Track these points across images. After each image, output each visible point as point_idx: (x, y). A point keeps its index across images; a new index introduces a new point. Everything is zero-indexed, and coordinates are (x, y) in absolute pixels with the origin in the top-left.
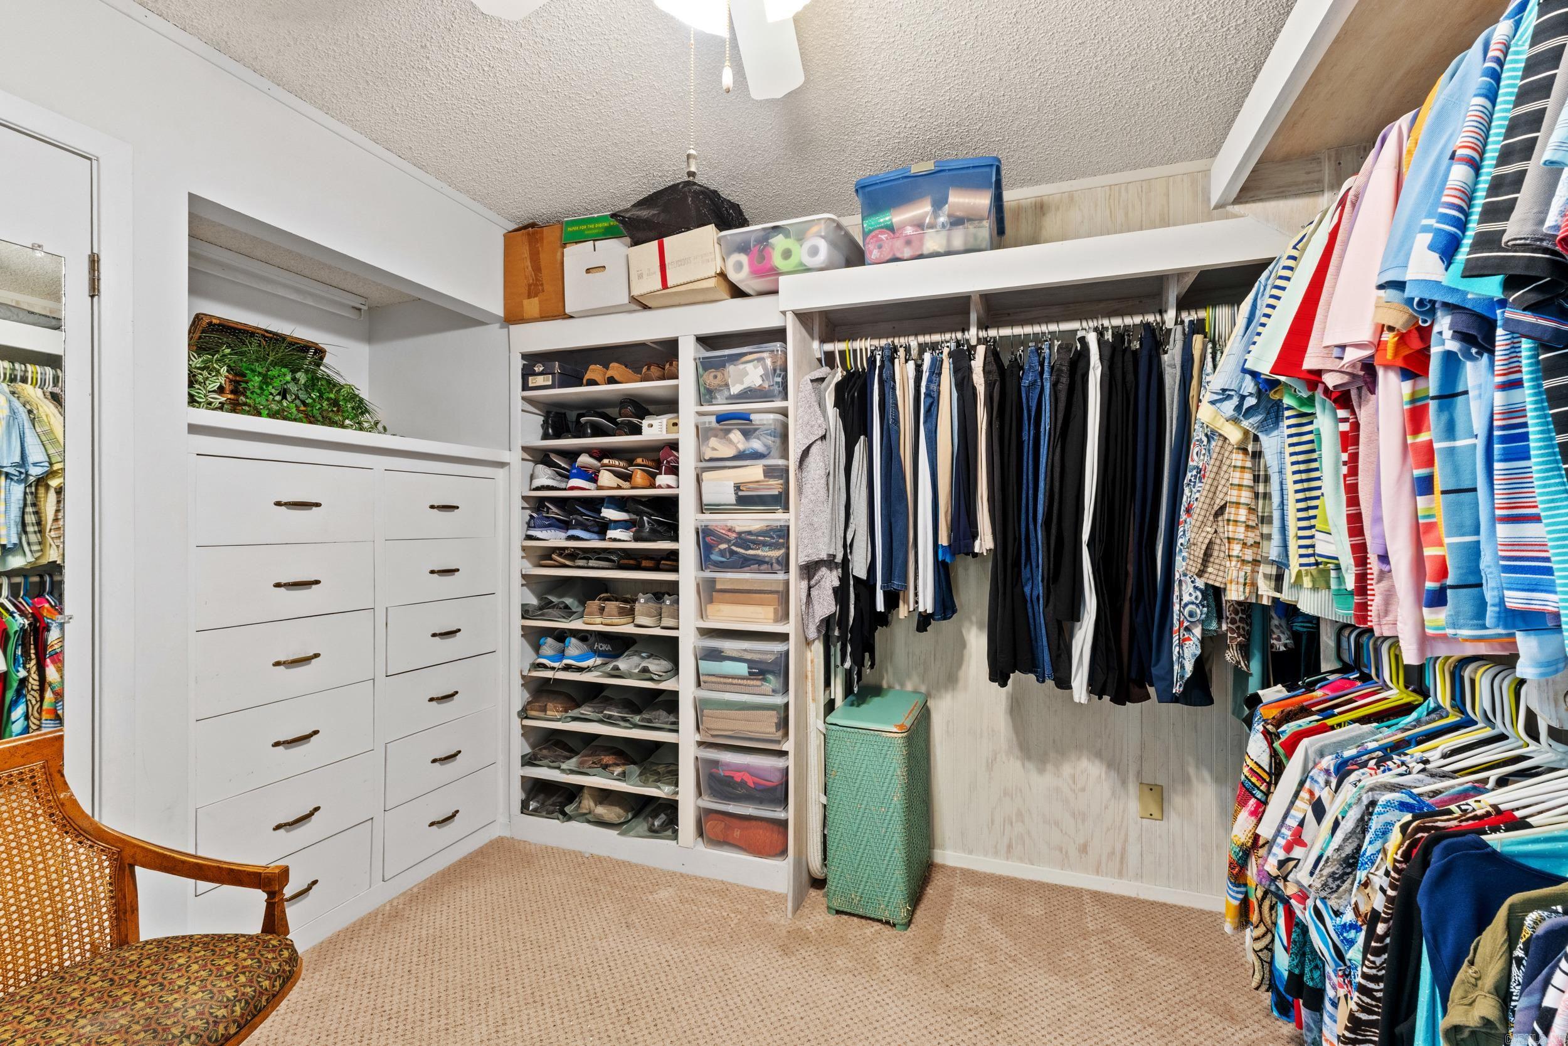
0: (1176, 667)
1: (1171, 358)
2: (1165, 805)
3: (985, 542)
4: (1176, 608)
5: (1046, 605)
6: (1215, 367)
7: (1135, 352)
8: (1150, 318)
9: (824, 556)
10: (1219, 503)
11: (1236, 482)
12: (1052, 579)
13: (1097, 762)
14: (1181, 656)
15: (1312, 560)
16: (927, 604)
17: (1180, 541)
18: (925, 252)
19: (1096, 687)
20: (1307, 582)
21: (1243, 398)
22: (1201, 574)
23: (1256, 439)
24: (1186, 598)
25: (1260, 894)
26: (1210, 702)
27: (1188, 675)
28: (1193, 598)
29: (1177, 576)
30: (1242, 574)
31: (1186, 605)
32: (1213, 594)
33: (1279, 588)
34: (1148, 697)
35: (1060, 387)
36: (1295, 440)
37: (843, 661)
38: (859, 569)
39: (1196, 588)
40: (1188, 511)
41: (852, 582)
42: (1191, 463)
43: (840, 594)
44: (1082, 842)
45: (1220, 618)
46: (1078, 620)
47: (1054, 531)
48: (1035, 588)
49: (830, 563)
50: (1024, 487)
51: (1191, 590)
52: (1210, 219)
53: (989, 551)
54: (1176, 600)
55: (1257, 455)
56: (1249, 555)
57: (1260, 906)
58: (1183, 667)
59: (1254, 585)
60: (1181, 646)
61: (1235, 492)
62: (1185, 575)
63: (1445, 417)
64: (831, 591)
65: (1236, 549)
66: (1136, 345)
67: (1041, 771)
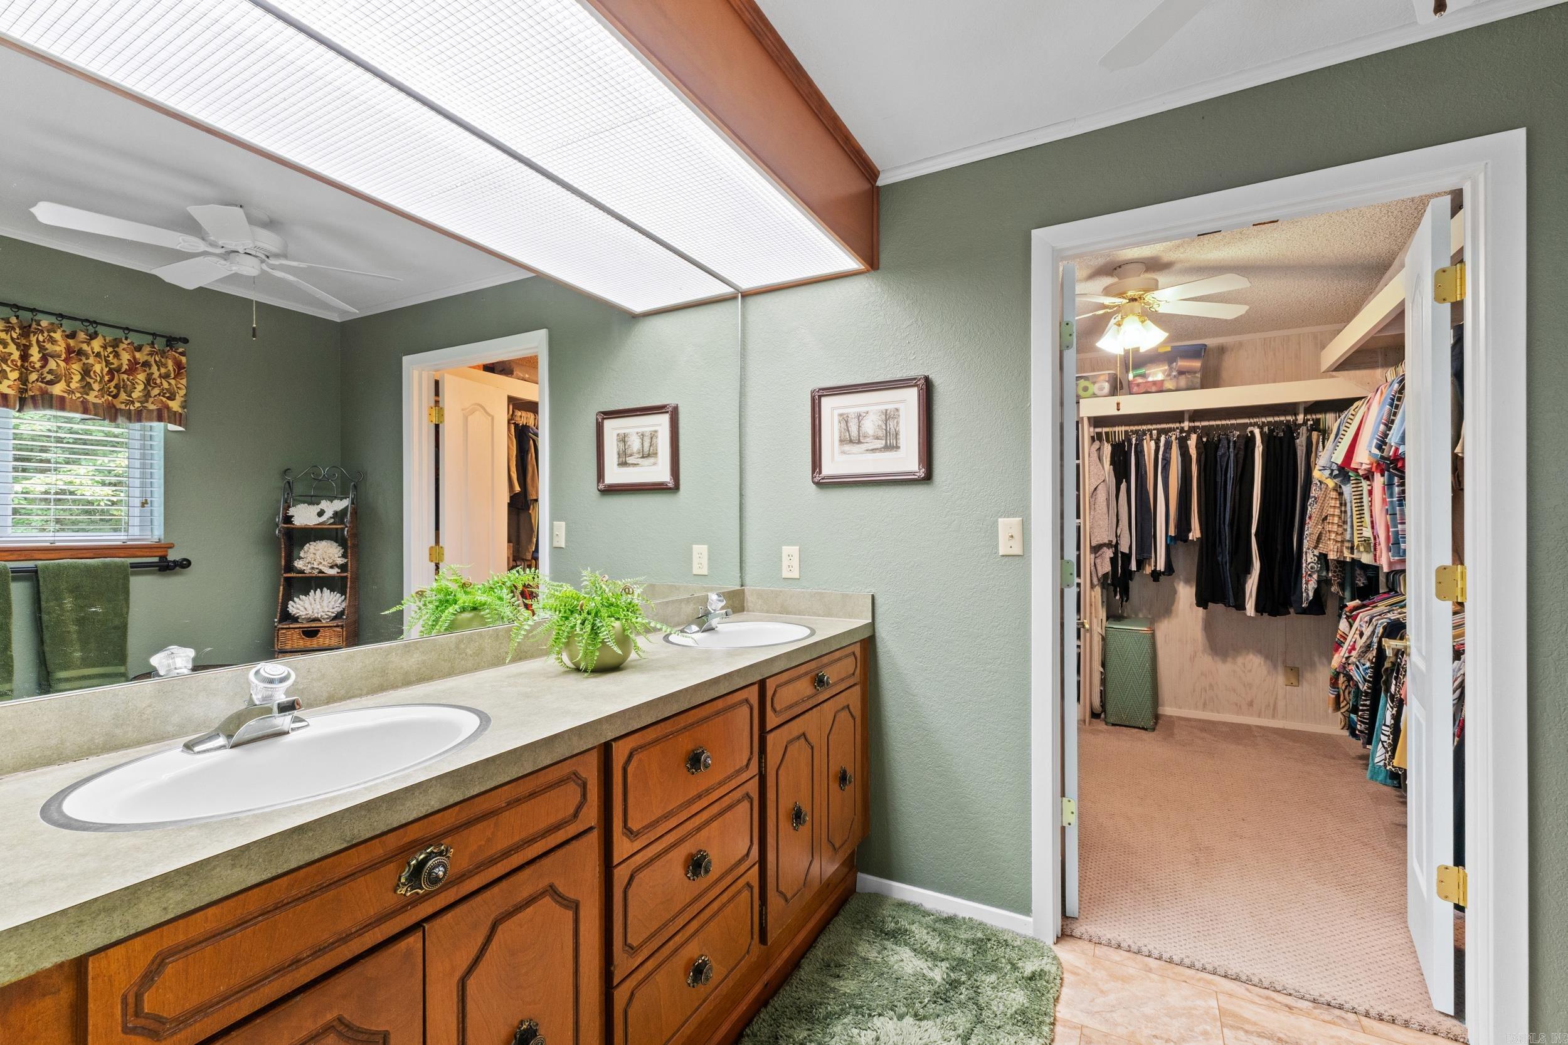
0: (1304, 595)
1: (1301, 442)
2: (1300, 679)
3: (1195, 533)
4: (1304, 565)
5: (1230, 567)
6: (1324, 447)
7: (1281, 438)
8: (1289, 418)
9: (1106, 541)
10: (1324, 514)
11: (1333, 505)
12: (1234, 553)
13: (1259, 656)
14: (1307, 589)
15: (1363, 539)
16: (1161, 566)
17: (1306, 533)
18: (1164, 389)
19: (1259, 609)
20: (1362, 549)
21: (1332, 471)
22: (1316, 547)
23: (1340, 487)
24: (1309, 560)
25: (1343, 688)
26: (1324, 613)
27: (1311, 598)
28: (1313, 560)
29: (1304, 550)
30: (1336, 547)
31: (1309, 564)
32: (1323, 557)
33: (1352, 553)
34: (1289, 613)
35: (1239, 456)
36: (1355, 489)
37: (1115, 595)
38: (1124, 548)
39: (1314, 555)
40: (1310, 518)
41: (1120, 555)
42: (1311, 495)
43: (1113, 561)
44: (1249, 700)
45: (1328, 570)
46: (1249, 573)
47: (1235, 528)
48: (1224, 557)
49: (1109, 545)
50: (1218, 505)
51: (1312, 556)
52: (1322, 378)
53: (1197, 539)
54: (1304, 561)
55: (1341, 494)
56: (1339, 538)
57: (1344, 693)
58: (1308, 594)
59: (1342, 552)
60: (1307, 583)
61: (1332, 510)
62: (1309, 549)
63: (1390, 492)
64: (1109, 560)
65: (1333, 536)
66: (1282, 434)
67: (1224, 661)
